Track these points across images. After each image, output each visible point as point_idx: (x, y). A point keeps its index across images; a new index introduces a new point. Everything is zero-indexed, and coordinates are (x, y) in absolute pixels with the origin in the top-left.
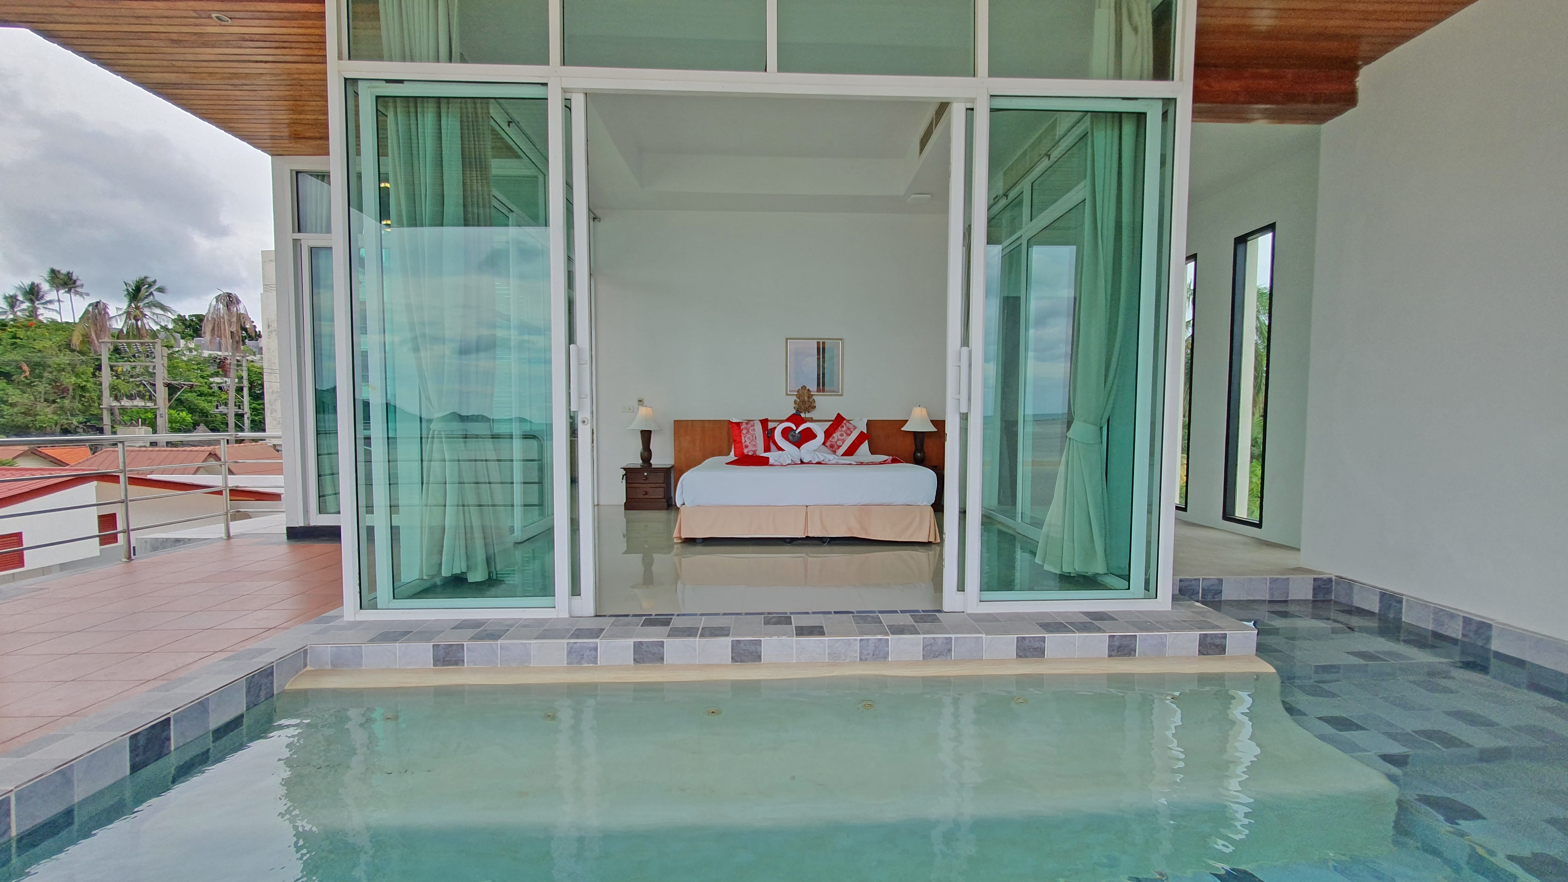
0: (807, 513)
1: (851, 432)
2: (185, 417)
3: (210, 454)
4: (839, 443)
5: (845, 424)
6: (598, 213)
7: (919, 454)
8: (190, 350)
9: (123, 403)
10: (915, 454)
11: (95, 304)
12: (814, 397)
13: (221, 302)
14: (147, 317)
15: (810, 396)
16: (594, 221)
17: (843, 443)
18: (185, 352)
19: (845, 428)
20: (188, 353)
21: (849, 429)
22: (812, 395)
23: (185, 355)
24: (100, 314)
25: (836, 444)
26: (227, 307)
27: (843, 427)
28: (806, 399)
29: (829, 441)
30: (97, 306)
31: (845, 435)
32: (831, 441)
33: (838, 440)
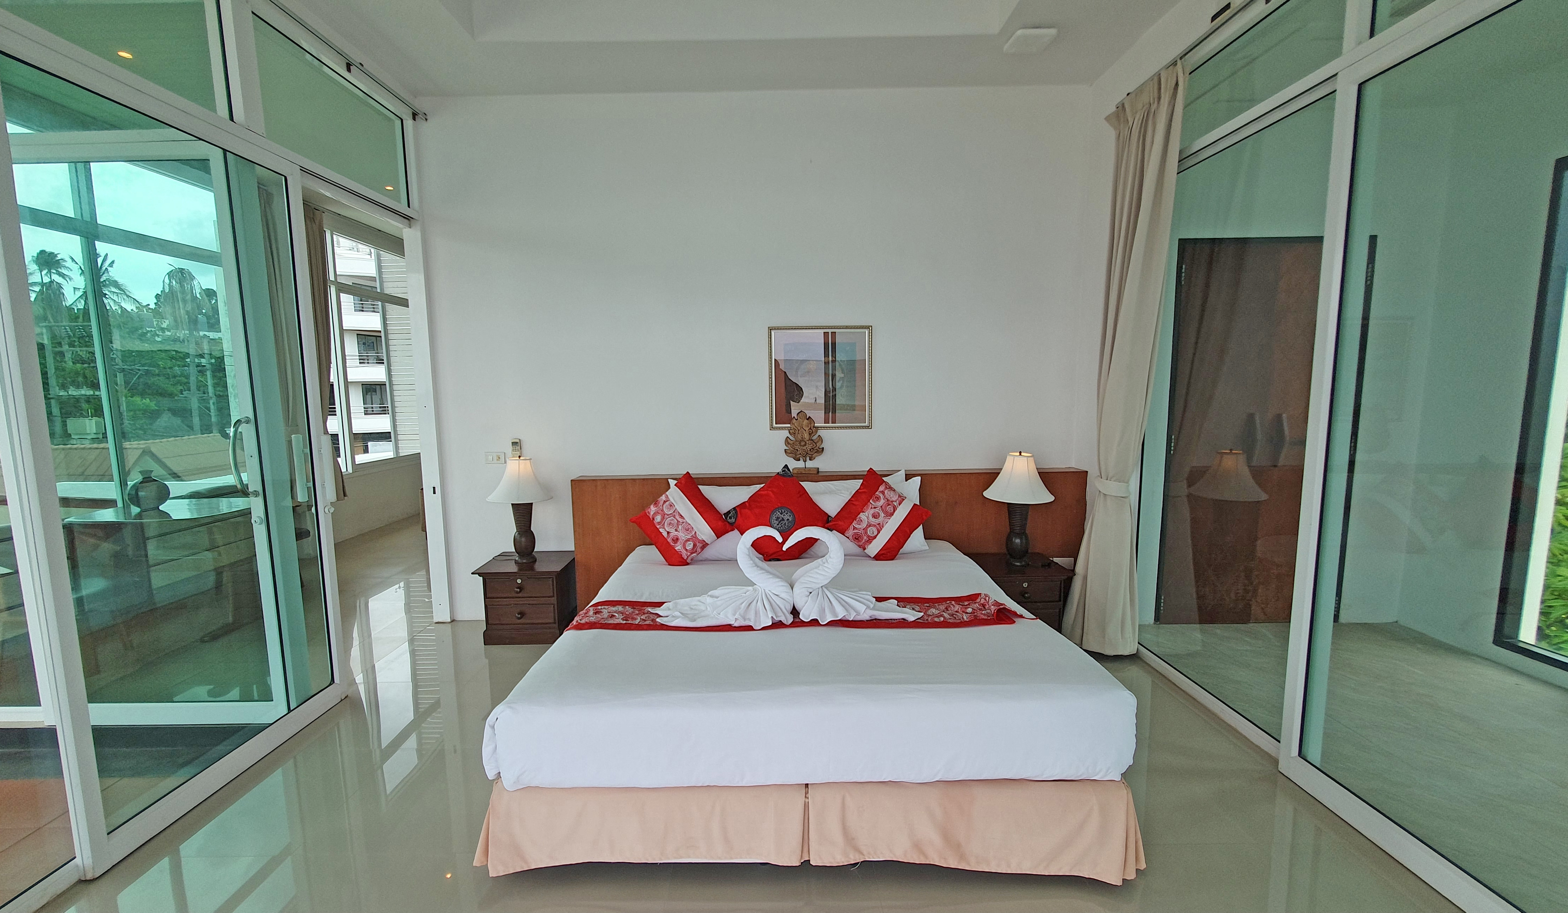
0: (806, 807)
1: (895, 509)
2: (149, 404)
3: (143, 452)
4: (872, 531)
5: (883, 492)
6: (421, 104)
7: (1018, 541)
8: (163, 330)
9: (70, 393)
10: (1009, 539)
11: (48, 285)
12: (821, 432)
13: (173, 278)
14: (107, 296)
15: (813, 430)
16: (414, 119)
17: (879, 532)
18: (157, 332)
19: (882, 502)
20: (161, 334)
21: (889, 502)
22: (817, 428)
23: (158, 336)
24: (55, 294)
25: (866, 533)
26: (180, 284)
27: (878, 499)
28: (806, 436)
29: (851, 527)
30: (50, 286)
31: (882, 515)
32: (855, 528)
33: (869, 525)
